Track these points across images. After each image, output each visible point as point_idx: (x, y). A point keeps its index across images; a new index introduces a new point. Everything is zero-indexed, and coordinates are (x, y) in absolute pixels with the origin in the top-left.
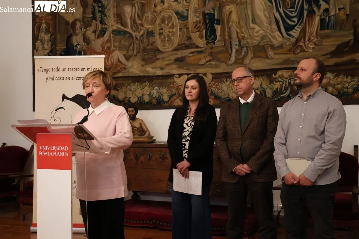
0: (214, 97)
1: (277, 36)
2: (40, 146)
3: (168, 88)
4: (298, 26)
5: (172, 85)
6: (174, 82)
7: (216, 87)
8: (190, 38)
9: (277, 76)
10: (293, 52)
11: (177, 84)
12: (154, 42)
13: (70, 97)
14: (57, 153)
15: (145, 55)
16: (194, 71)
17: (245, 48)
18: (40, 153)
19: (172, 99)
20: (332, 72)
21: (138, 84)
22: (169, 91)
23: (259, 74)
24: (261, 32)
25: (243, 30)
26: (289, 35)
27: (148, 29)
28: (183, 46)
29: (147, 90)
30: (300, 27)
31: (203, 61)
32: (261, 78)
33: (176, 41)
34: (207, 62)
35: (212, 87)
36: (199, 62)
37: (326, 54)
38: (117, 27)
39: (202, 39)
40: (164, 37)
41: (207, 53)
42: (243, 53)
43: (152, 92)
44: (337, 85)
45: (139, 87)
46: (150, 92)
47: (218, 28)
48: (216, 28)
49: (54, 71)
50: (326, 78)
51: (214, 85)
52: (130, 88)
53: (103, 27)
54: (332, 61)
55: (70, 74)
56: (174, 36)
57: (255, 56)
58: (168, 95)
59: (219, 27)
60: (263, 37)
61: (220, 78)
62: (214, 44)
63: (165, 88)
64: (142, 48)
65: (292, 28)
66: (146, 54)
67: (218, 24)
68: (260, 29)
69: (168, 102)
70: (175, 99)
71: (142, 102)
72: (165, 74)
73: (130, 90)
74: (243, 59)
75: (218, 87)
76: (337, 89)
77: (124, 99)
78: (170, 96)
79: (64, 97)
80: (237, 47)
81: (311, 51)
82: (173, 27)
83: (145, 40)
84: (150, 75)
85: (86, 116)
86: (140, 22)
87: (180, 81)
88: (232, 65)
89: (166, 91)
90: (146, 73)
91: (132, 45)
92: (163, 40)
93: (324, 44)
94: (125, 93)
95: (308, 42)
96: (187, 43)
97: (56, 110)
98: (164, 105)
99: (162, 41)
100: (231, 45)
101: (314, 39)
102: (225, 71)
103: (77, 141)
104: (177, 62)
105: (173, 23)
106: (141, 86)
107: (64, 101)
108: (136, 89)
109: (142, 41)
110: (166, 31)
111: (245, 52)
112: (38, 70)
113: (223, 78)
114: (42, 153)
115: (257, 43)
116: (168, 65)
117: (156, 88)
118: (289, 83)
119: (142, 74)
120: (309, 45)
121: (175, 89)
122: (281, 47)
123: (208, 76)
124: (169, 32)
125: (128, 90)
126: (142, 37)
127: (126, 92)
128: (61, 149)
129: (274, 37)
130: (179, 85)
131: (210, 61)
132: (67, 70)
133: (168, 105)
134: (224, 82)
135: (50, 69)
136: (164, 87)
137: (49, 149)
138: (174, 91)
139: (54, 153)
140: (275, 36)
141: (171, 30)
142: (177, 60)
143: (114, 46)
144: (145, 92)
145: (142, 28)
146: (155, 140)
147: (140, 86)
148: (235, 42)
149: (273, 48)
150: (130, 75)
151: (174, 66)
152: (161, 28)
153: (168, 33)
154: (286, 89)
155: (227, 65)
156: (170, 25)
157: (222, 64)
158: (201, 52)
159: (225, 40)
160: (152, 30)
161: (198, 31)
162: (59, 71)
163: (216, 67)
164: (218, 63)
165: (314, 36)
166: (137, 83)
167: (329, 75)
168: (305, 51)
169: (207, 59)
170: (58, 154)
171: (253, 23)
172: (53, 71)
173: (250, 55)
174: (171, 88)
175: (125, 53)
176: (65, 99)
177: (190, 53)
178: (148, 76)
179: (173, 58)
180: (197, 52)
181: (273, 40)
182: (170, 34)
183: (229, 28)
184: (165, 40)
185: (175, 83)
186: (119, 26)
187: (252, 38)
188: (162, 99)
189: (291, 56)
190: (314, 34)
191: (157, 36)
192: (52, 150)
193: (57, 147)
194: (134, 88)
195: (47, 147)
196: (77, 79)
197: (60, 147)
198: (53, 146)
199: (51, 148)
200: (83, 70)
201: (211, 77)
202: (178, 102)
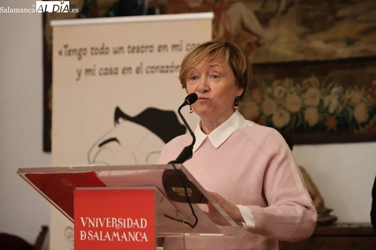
2: (82, 219)
3: (366, 90)
5: (375, 82)
14: (121, 234)
18: (82, 235)
21: (292, 80)
22: (369, 97)
29: (313, 96)
43: (326, 99)
45: (294, 88)
46: (322, 101)
49: (96, 54)
52: (272, 92)
55: (133, 60)
58: (368, 107)
63: (360, 88)
69: (367, 123)
71: (302, 125)
72: (359, 55)
73: (272, 97)
77: (258, 118)
78: (371, 109)
79: (119, 114)
84: (321, 58)
85: (188, 145)
89: (362, 97)
90: (311, 53)
94: (258, 105)
97: (101, 145)
98: (356, 131)
103: (167, 205)
106: (298, 85)
108: (286, 95)
112: (60, 53)
114: (87, 235)
116: (365, 32)
117: (336, 90)
119: (300, 57)
125: (266, 97)
127: (262, 103)
128: (130, 225)
132: (126, 50)
133: (366, 132)
135: (85, 49)
136: (356, 87)
137: (102, 225)
139: (114, 234)
144: (308, 102)
146: (335, 219)
147: (295, 85)
150: (272, 59)
162: (107, 53)
166: (287, 80)
170: (124, 236)
172: (92, 54)
175: (258, 6)
178: (316, 63)
188: (351, 118)
192: (110, 226)
193: (122, 219)
194: (281, 92)
195: (99, 220)
196: (149, 70)
197: (128, 219)
198: (113, 219)
199: (108, 222)
200: (162, 48)
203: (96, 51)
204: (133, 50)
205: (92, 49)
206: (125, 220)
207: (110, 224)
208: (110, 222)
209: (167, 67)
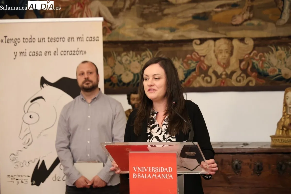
0: (257, 75)
2: (134, 167)
3: (183, 61)
5: (189, 56)
6: (193, 51)
7: (260, 59)
11: (198, 53)
13: (53, 81)
14: (157, 175)
16: (225, 34)
18: (134, 176)
19: (190, 77)
21: (134, 53)
22: (185, 65)
31: (239, 20)
34: (246, 20)
35: (254, 59)
36: (232, 20)
41: (245, 8)
45: (136, 58)
49: (26, 42)
51: (257, 56)
52: (121, 60)
55: (52, 47)
58: (184, 71)
61: (265, 45)
63: (179, 59)
69: (184, 81)
70: (195, 78)
72: (178, 38)
73: (121, 62)
75: (263, 59)
77: (112, 76)
78: (186, 72)
79: (43, 81)
84: (153, 40)
87: (203, 50)
88: (284, 25)
89: (180, 65)
90: (147, 36)
94: (112, 68)
97: (32, 101)
102: (273, 35)
104: (198, 21)
106: (139, 56)
107: (43, 87)
108: (130, 62)
112: (2, 41)
113: (271, 45)
114: (137, 176)
116: (182, 24)
119: (139, 38)
121: (194, 62)
123: (247, 42)
125: (117, 63)
127: (114, 67)
128: (162, 171)
130: (201, 56)
131: (249, 19)
132: (46, 40)
134: (272, 51)
135: (19, 39)
136: (176, 58)
137: (146, 171)
138: (193, 65)
139: (153, 175)
142: (196, 17)
147: (136, 56)
150: (121, 39)
151: (193, 27)
155: (277, 26)
157: (270, 24)
158: (235, 5)
162: (34, 42)
163: (260, 28)
164: (263, 23)
166: (131, 52)
169: (246, 16)
170: (159, 176)
172: (24, 42)
174: (188, 60)
175: (111, 4)
176: (45, 85)
177: (218, 7)
178: (150, 42)
179: (190, 14)
180: (228, 5)
185: (194, 53)
192: (151, 171)
193: (158, 168)
194: (127, 60)
195: (144, 168)
196: (62, 53)
197: (161, 168)
198: (152, 167)
199: (149, 169)
200: (70, 39)
201: (251, 43)
202: (199, 82)
203: (26, 40)
204: (51, 40)
205: (24, 39)
206: (159, 168)
207: (150, 170)
208: (150, 169)
209: (75, 51)
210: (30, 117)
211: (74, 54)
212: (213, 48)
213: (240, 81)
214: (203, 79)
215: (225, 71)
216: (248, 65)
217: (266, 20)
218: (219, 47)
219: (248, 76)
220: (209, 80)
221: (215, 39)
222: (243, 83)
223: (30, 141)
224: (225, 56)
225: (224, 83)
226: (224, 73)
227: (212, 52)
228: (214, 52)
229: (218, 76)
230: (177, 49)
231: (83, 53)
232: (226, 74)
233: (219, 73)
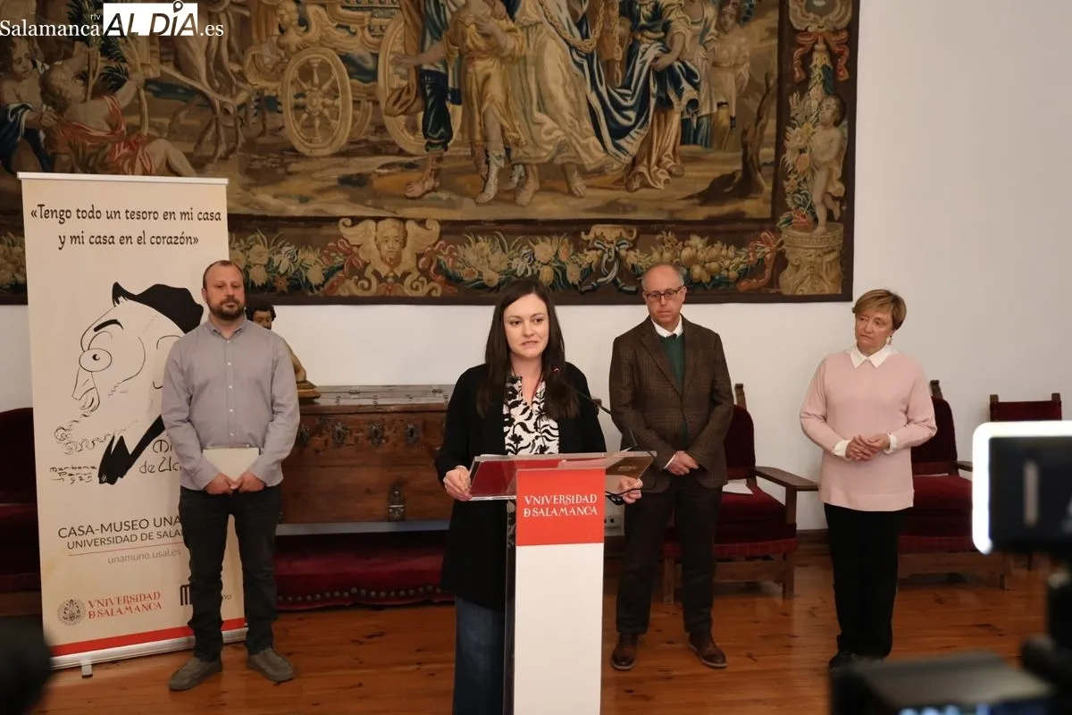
0: (444, 279)
1: (591, 146)
2: (526, 498)
3: (321, 252)
4: (636, 129)
5: (330, 244)
6: (341, 236)
7: (450, 253)
8: (381, 128)
9: (591, 236)
10: (626, 185)
11: (347, 241)
12: (281, 128)
14: (569, 510)
15: (254, 160)
16: (395, 212)
17: (521, 168)
18: (526, 512)
19: (333, 279)
20: (702, 235)
21: (234, 236)
22: (324, 259)
23: (551, 229)
24: (559, 133)
25: (517, 123)
26: (618, 147)
27: (263, 90)
28: (363, 145)
29: (260, 255)
30: (642, 131)
31: (417, 190)
32: (555, 238)
33: (343, 132)
34: (428, 192)
35: (441, 254)
36: (405, 190)
37: (691, 197)
38: (162, 72)
39: (414, 135)
40: (311, 119)
41: (428, 171)
42: (516, 179)
43: (276, 259)
44: (710, 262)
45: (237, 244)
46: (270, 260)
47: (456, 112)
48: (450, 111)
49: (84, 218)
50: (688, 246)
51: (444, 249)
53: (114, 65)
54: (702, 213)
55: (134, 228)
56: (337, 119)
57: (543, 189)
58: (323, 270)
59: (459, 109)
60: (561, 148)
61: (458, 233)
62: (446, 149)
63: (314, 249)
64: (242, 140)
65: (624, 132)
66: (256, 156)
67: (457, 101)
68: (556, 126)
69: (323, 286)
70: (342, 281)
72: (313, 215)
74: (515, 192)
75: (455, 254)
76: (708, 271)
78: (326, 271)
79: (118, 292)
80: (502, 163)
81: (661, 186)
82: (334, 93)
83: (253, 120)
84: (269, 214)
86: (236, 68)
87: (356, 235)
88: (489, 203)
89: (316, 259)
90: (257, 207)
91: (214, 127)
92: (308, 126)
93: (688, 174)
95: (656, 168)
96: (374, 139)
97: (96, 329)
98: (310, 294)
99: (303, 127)
100: (487, 156)
101: (668, 162)
102: (472, 218)
104: (348, 187)
105: (335, 82)
106: (242, 241)
107: (118, 303)
109: (244, 122)
110: (316, 101)
111: (520, 178)
112: (34, 214)
113: (468, 234)
114: (532, 512)
115: (546, 160)
116: (321, 191)
117: (286, 249)
118: (616, 252)
119: (244, 210)
120: (658, 174)
121: (341, 254)
122: (600, 171)
123: (429, 227)
124: (324, 105)
126: (243, 111)
128: (579, 501)
129: (586, 148)
130: (354, 246)
131: (434, 189)
132: (123, 215)
133: (321, 295)
134: (470, 244)
135: (69, 211)
136: (310, 247)
137: (548, 502)
138: (339, 259)
139: (562, 509)
140: (588, 146)
141: (328, 101)
142: (346, 181)
143: (151, 125)
144: (253, 259)
145: (240, 84)
147: (237, 241)
148: (497, 150)
149: (584, 173)
151: (340, 196)
152: (300, 91)
153: (321, 108)
154: (609, 266)
155: (477, 204)
156: (326, 87)
157: (468, 201)
158: (411, 166)
159: (472, 143)
160: (274, 94)
161: (404, 113)
162: (98, 218)
163: (450, 205)
164: (454, 197)
165: (668, 156)
167: (696, 241)
168: (648, 186)
169: (429, 184)
170: (573, 511)
171: (540, 111)
172: (78, 217)
173: (533, 184)
174: (331, 251)
175: (190, 148)
177: (383, 167)
178: (264, 218)
179: (335, 174)
180: (401, 164)
181: (584, 155)
182: (326, 112)
183: (484, 116)
184: (312, 126)
185: (342, 240)
186: (170, 70)
187: (536, 146)
188: (304, 279)
189: (621, 195)
190: (669, 151)
191: (289, 114)
192: (558, 503)
193: (570, 496)
195: (545, 498)
196: (154, 240)
197: (577, 496)
198: (561, 496)
199: (555, 499)
200: (169, 215)
201: (436, 229)
202: (350, 287)
203: (82, 214)
204: (131, 215)
205: (78, 211)
206: (573, 496)
208: (557, 499)
209: (177, 238)
210: (94, 357)
211: (176, 243)
212: (374, 233)
213: (417, 289)
214: (356, 283)
215: (392, 271)
216: (432, 262)
217: (463, 194)
218: (383, 232)
219: (429, 280)
220: (366, 285)
221: (377, 219)
222: (422, 292)
223: (96, 403)
224: (393, 248)
225: (390, 291)
226: (392, 274)
227: (372, 240)
228: (376, 239)
229: (381, 279)
230: (312, 231)
231: (193, 241)
232: (395, 277)
233: (383, 275)
